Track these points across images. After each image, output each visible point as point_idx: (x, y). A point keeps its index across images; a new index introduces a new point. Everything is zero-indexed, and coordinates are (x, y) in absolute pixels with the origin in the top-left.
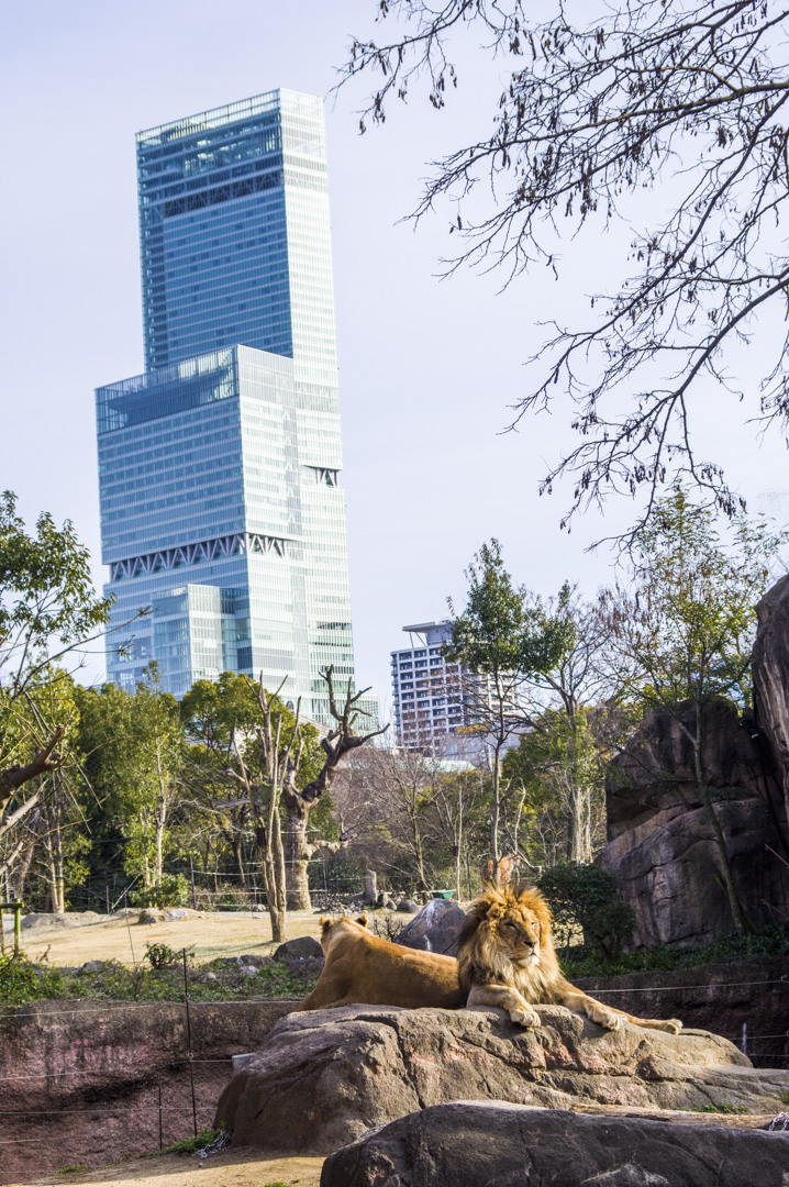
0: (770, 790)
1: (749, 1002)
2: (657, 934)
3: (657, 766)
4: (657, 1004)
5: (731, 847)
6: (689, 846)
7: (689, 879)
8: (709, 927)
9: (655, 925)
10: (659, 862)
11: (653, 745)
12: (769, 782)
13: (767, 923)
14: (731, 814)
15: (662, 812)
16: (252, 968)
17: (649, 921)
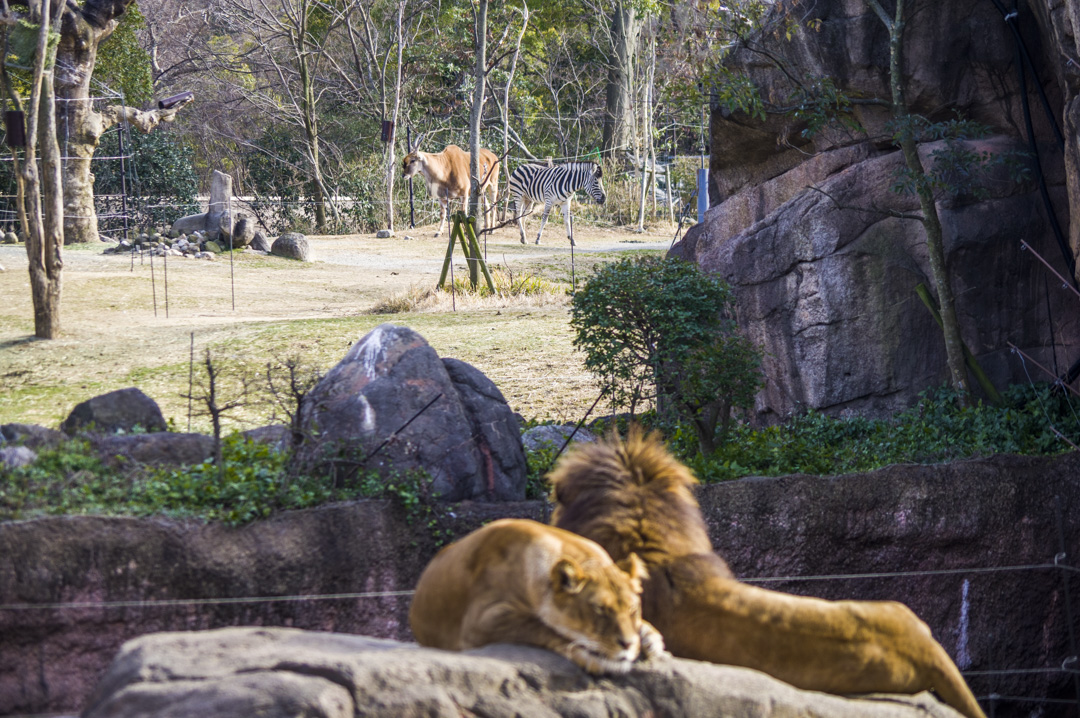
0: (1036, 124)
1: (975, 540)
2: (800, 392)
3: (815, 70)
4: (798, 539)
5: (950, 234)
6: (868, 225)
7: (865, 289)
8: (900, 384)
9: (795, 374)
10: (809, 255)
11: (809, 31)
12: (1033, 107)
13: (1015, 381)
14: (954, 166)
15: (819, 156)
16: (24, 452)
17: (785, 365)
